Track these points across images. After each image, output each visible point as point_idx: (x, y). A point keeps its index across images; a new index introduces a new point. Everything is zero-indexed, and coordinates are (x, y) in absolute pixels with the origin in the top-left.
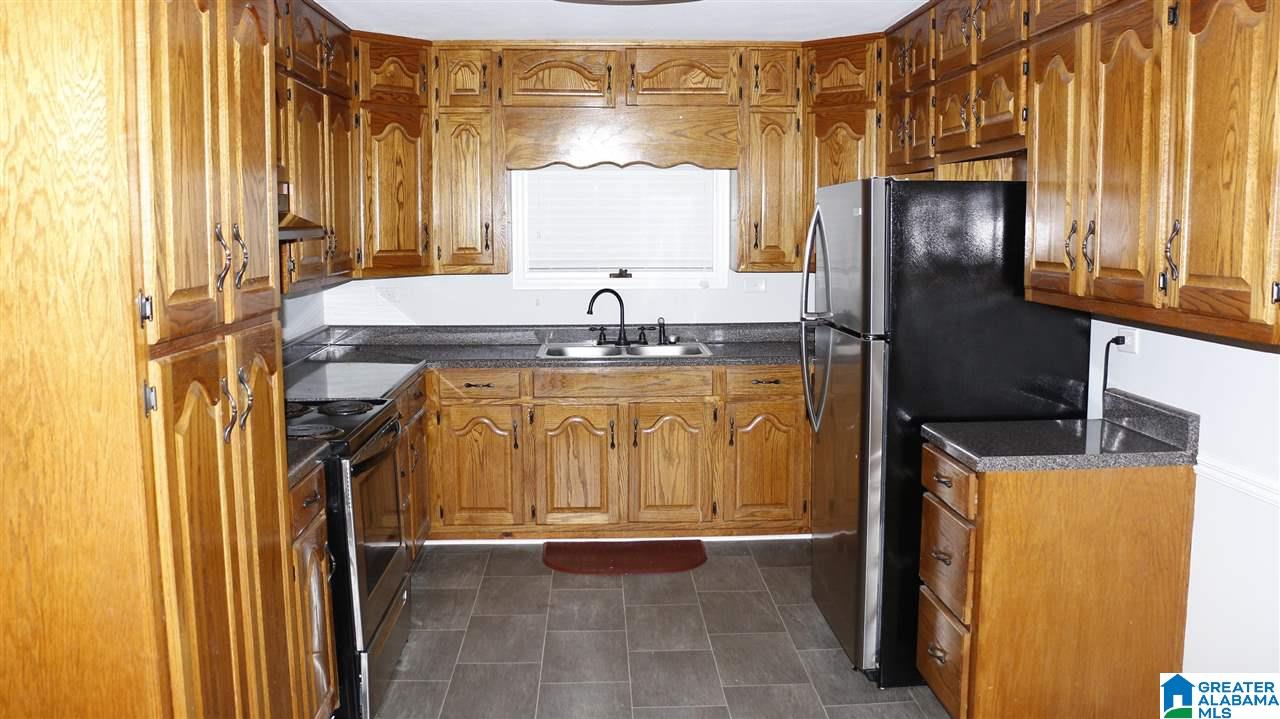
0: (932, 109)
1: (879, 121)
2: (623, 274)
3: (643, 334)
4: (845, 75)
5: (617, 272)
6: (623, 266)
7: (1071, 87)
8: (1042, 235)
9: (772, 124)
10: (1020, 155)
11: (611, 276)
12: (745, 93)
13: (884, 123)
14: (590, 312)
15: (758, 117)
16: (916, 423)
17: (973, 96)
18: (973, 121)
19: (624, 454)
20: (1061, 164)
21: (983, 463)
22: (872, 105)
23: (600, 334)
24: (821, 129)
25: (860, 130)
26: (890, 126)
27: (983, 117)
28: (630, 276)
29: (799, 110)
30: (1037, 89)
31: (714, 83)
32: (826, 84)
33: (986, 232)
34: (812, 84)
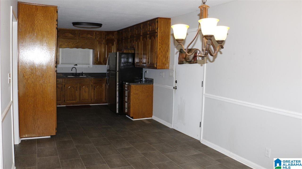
0: (124, 43)
1: (116, 43)
2: (76, 65)
3: (79, 74)
4: (111, 36)
5: (75, 65)
6: (76, 64)
7: (140, 43)
8: (137, 60)
9: (100, 43)
10: (135, 50)
11: (74, 65)
12: (96, 38)
13: (116, 44)
14: (72, 70)
15: (98, 42)
16: (122, 82)
17: (129, 42)
18: (129, 45)
19: (78, 91)
20: (139, 51)
21: (130, 84)
22: (115, 41)
23: (73, 74)
24: (107, 44)
25: (113, 45)
26: (117, 44)
27: (130, 45)
28: (77, 65)
29: (104, 41)
30: (136, 42)
31: (92, 37)
32: (108, 37)
33: (130, 60)
34: (106, 37)
